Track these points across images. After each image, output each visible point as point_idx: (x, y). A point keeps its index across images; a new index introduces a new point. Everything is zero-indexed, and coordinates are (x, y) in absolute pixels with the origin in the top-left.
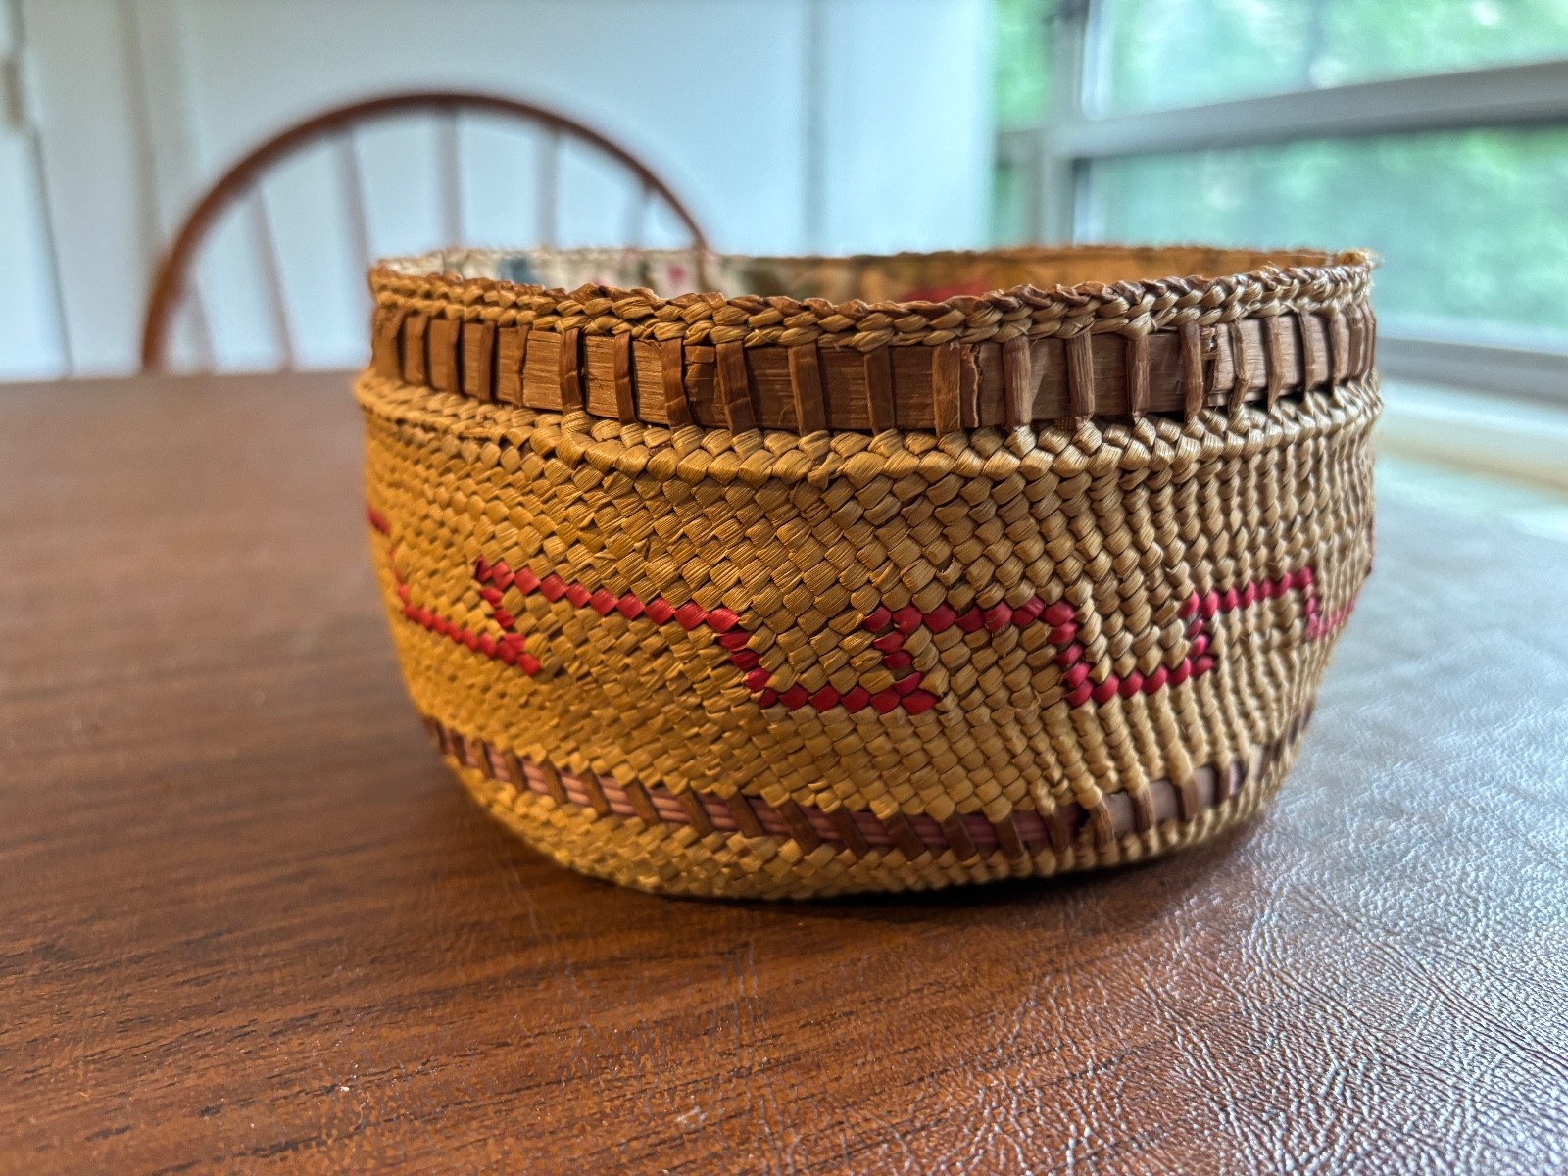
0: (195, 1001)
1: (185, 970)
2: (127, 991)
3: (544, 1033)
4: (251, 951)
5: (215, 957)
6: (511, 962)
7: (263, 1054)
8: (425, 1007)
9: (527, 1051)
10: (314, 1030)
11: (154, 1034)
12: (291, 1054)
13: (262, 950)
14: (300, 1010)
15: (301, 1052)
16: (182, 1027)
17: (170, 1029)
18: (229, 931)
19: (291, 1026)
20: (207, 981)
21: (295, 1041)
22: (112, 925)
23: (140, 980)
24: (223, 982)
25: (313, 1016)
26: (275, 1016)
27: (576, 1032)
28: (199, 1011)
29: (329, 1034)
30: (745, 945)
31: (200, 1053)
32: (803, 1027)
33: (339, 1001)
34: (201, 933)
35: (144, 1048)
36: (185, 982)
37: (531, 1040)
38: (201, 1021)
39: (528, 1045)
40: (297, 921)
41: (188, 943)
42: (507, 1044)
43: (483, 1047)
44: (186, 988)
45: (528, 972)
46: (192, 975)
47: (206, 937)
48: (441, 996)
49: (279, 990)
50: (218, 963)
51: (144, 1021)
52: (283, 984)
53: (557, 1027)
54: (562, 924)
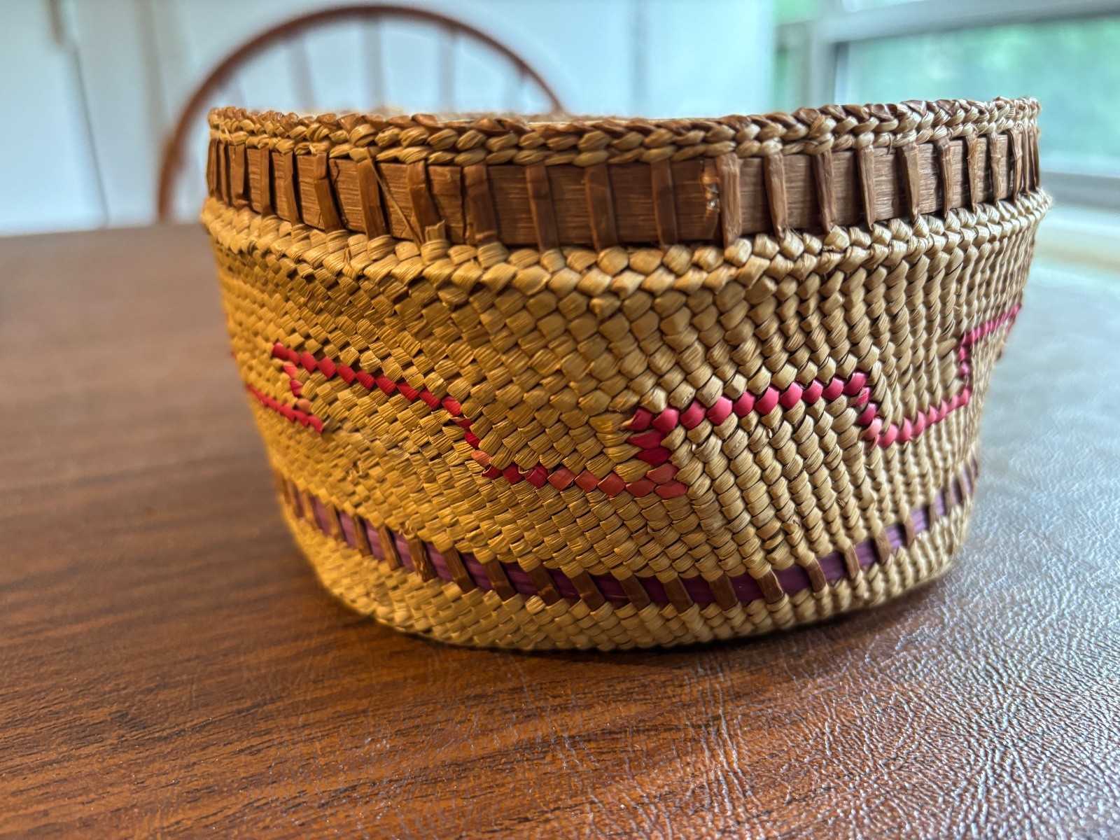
0: (252, 771)
1: (240, 739)
2: (194, 760)
3: (558, 808)
4: (293, 720)
5: (263, 726)
6: (514, 735)
7: (315, 827)
8: (450, 780)
9: (548, 827)
10: (354, 802)
11: (220, 805)
12: (340, 826)
13: (301, 720)
14: (341, 782)
15: (349, 824)
16: (244, 797)
17: (233, 799)
18: (273, 701)
19: (336, 796)
20: (259, 751)
21: (341, 815)
22: (176, 693)
23: (203, 749)
24: (273, 751)
25: (354, 788)
26: (318, 787)
27: (588, 807)
28: (255, 781)
29: (369, 807)
30: (717, 718)
31: (261, 825)
32: (789, 803)
33: (371, 772)
34: (249, 703)
35: (212, 819)
36: (242, 751)
37: (549, 815)
38: (258, 791)
39: (547, 821)
40: (326, 693)
41: (239, 712)
42: (527, 820)
43: (507, 823)
44: (243, 757)
45: (531, 745)
46: (245, 744)
47: (253, 707)
48: (461, 768)
49: (322, 761)
50: (268, 732)
51: (210, 791)
52: (323, 755)
53: (570, 802)
54: (554, 697)
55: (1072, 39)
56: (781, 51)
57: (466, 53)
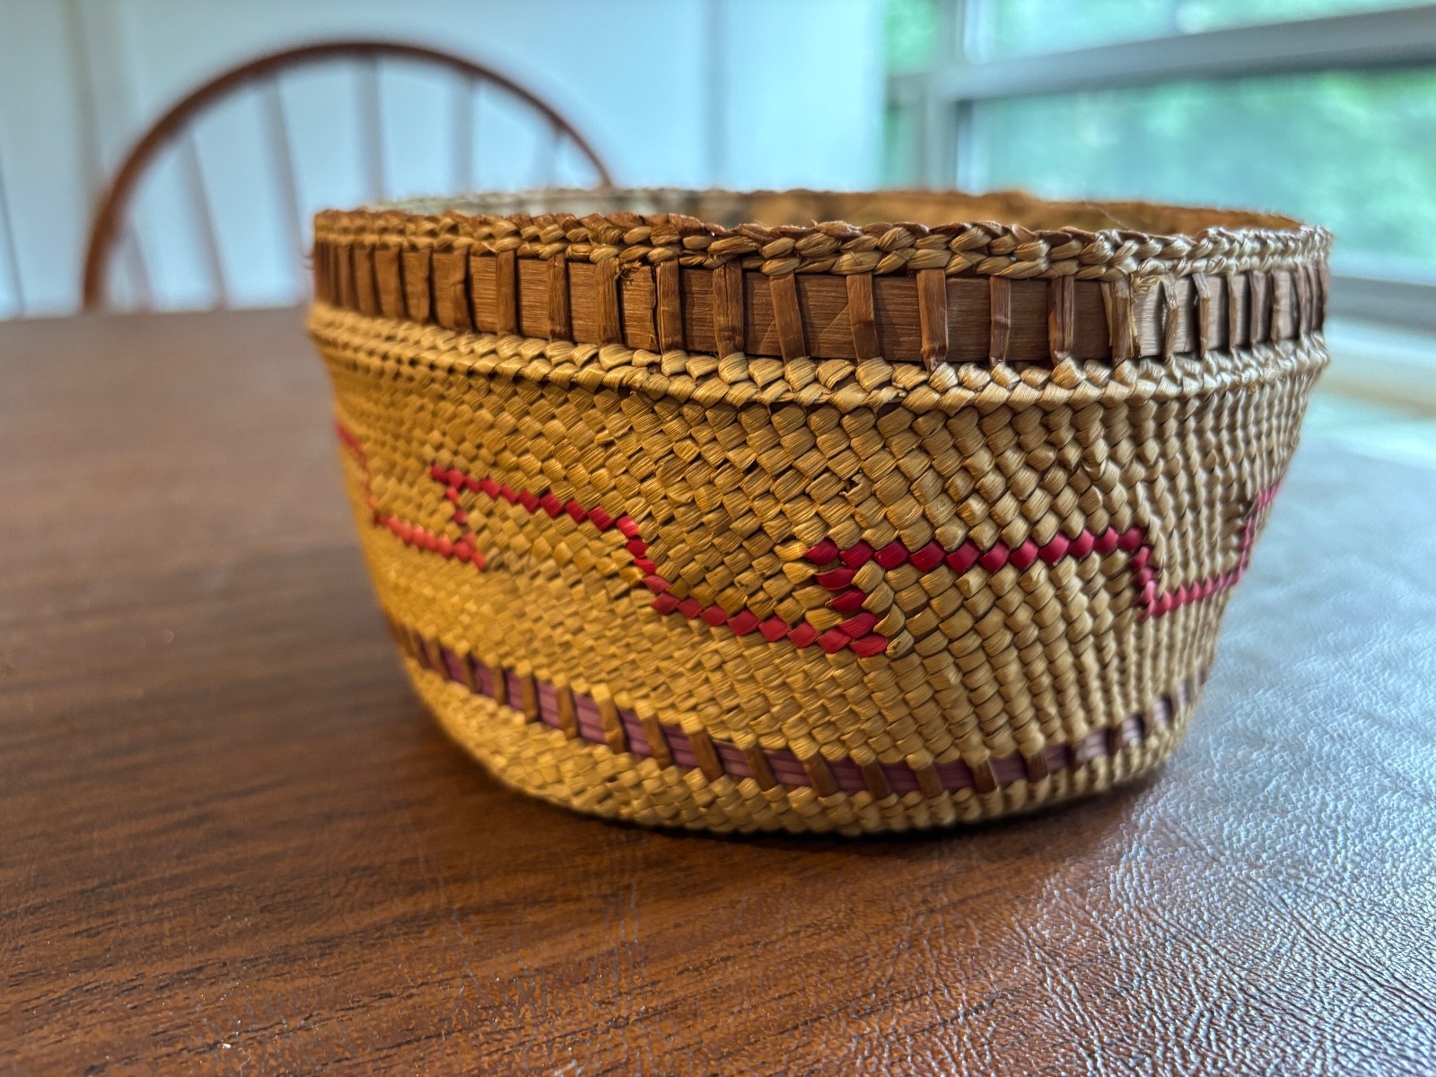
0: (85, 953)
1: (78, 922)
2: (21, 943)
3: (426, 984)
4: (143, 900)
5: (108, 907)
6: (400, 907)
7: (148, 1009)
8: (311, 958)
9: (410, 1002)
10: (199, 984)
11: (45, 988)
12: (177, 1009)
13: (154, 899)
14: (187, 962)
15: (187, 1007)
16: (72, 981)
17: (60, 982)
18: (123, 880)
19: (179, 979)
20: (99, 933)
21: (181, 996)
22: (11, 873)
23: (35, 931)
24: (113, 934)
25: (200, 969)
26: (160, 970)
27: (459, 981)
28: (88, 964)
29: (214, 988)
30: (628, 887)
31: (88, 1008)
32: (681, 973)
33: (226, 952)
34: (96, 882)
35: (34, 1003)
36: (77, 934)
37: (414, 991)
38: (90, 974)
39: (411, 996)
40: (189, 868)
41: (82, 892)
42: (390, 996)
43: (366, 1000)
44: (78, 940)
45: (415, 917)
46: (84, 926)
47: (100, 886)
48: (328, 945)
49: (168, 942)
50: (110, 913)
51: (36, 974)
52: (171, 936)
53: (440, 976)
54: (449, 868)
55: (1259, 99)
56: (892, 108)
57: (489, 106)
